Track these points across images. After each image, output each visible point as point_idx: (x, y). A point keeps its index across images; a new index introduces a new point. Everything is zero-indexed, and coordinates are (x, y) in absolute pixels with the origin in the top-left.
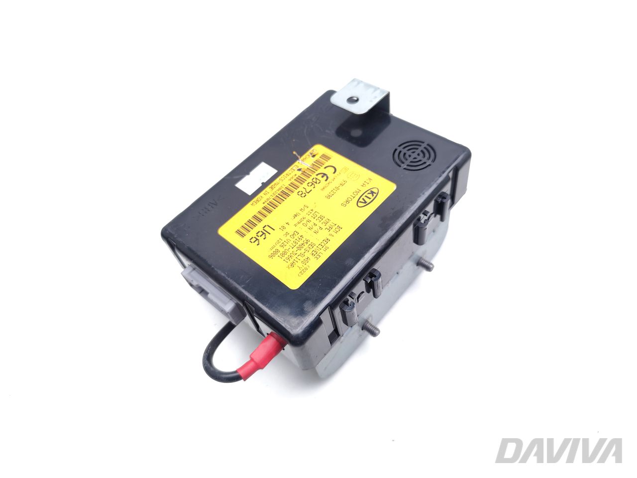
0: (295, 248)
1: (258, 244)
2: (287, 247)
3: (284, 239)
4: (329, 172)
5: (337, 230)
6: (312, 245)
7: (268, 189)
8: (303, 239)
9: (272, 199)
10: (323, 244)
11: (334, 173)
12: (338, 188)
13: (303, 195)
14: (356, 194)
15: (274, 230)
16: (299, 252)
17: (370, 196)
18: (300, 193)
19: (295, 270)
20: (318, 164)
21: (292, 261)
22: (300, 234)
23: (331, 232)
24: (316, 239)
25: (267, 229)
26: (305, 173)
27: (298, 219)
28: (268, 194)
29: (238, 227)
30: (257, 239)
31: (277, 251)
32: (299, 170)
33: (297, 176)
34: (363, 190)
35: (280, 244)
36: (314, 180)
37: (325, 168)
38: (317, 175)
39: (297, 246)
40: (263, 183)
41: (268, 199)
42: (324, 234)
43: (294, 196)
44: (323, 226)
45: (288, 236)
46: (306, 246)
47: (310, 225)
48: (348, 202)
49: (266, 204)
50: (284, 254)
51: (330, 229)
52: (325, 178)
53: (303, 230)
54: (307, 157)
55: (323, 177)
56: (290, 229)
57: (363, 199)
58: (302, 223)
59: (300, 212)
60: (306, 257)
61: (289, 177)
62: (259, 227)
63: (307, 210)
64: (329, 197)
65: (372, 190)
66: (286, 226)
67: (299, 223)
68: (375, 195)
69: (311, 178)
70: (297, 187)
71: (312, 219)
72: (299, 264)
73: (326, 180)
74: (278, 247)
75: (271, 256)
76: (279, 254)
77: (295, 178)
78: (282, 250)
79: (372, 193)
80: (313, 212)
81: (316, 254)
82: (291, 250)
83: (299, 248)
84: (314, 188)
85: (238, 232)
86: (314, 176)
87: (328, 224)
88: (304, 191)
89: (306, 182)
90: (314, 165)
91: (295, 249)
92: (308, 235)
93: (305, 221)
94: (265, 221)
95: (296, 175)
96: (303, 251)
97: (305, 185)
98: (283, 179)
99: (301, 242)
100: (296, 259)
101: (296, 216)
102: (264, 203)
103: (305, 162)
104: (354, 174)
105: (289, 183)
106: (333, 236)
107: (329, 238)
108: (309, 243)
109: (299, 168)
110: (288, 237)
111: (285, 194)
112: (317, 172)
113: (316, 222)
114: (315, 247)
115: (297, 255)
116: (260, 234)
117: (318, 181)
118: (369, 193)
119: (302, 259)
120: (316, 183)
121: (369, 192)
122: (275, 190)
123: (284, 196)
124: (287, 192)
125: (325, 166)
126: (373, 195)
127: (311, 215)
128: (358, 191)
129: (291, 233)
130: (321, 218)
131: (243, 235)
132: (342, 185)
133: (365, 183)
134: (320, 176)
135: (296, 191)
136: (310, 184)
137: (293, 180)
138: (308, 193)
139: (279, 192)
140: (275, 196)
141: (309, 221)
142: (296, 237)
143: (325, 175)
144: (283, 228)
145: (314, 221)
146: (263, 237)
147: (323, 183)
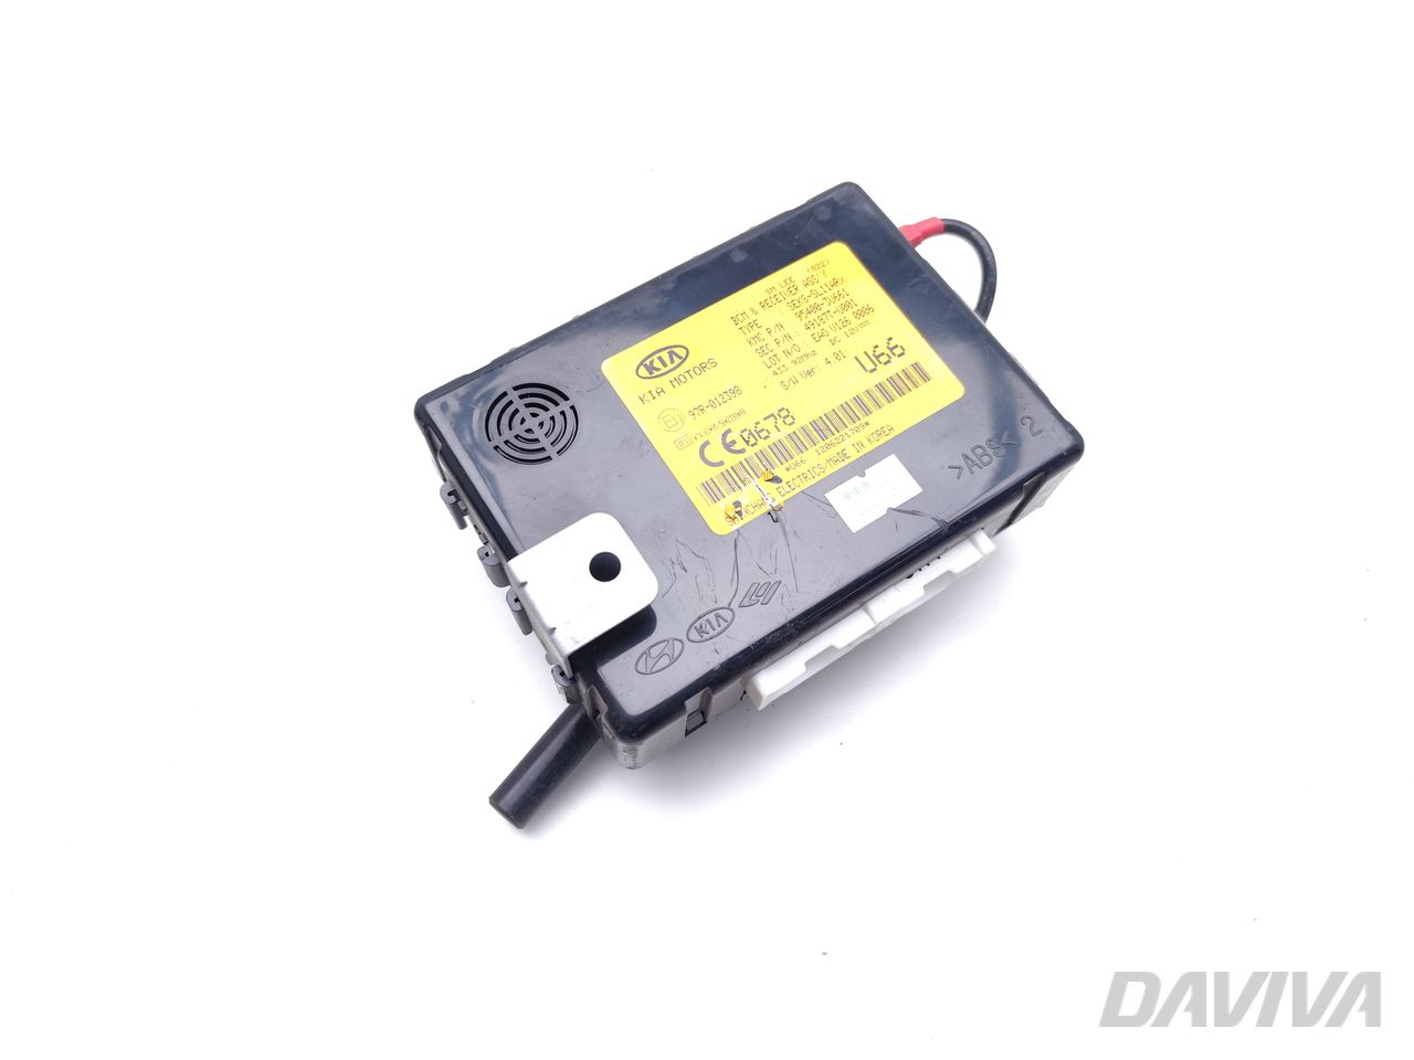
0: (824, 310)
1: (890, 339)
2: (838, 316)
3: (840, 334)
4: (716, 452)
5: (740, 317)
6: (793, 305)
7: (854, 455)
8: (805, 321)
9: (850, 426)
10: (774, 300)
11: (707, 443)
12: (712, 404)
13: (784, 413)
14: (681, 378)
15: (856, 358)
16: (819, 300)
17: (657, 364)
18: (789, 420)
19: (832, 272)
20: (734, 479)
21: (835, 289)
22: (810, 332)
23: (752, 317)
24: (782, 313)
25: (870, 366)
26: (768, 466)
27: (806, 365)
28: (854, 443)
29: (924, 387)
30: (891, 349)
31: (858, 315)
32: (776, 480)
33: (786, 465)
34: (663, 382)
35: (849, 327)
36: (752, 441)
37: (721, 463)
38: (742, 451)
39: (819, 313)
40: (863, 475)
41: (857, 430)
42: (767, 318)
43: (803, 420)
44: (764, 334)
45: (831, 337)
46: (804, 307)
47: (787, 345)
48: (703, 367)
49: (863, 421)
50: (846, 306)
51: (753, 324)
52: (729, 440)
53: (803, 339)
54: (751, 509)
55: (734, 442)
56: (825, 349)
57: (672, 361)
58: (801, 354)
59: (799, 378)
60: (811, 287)
62: (883, 373)
63: (785, 377)
64: (735, 391)
65: (649, 376)
66: (832, 359)
67: (806, 356)
68: (648, 362)
69: (756, 449)
70: (792, 437)
71: (781, 355)
72: (823, 281)
73: (729, 431)
74: (855, 322)
75: (869, 310)
76: (855, 309)
77: (791, 462)
78: (849, 314)
79: (651, 369)
80: (774, 368)
81: (792, 287)
82: (832, 308)
83: (816, 307)
84: (758, 423)
85: (926, 378)
86: (750, 451)
87: (753, 334)
88: (780, 421)
89: (769, 442)
90: (743, 482)
91: (825, 308)
92: (795, 326)
93: (795, 355)
94: (870, 381)
95: (788, 469)
96: (812, 301)
97: (775, 437)
98: (818, 470)
99: (812, 317)
100: (827, 289)
101: (810, 373)
102: (867, 424)
103: (756, 496)
104: (670, 424)
105: (806, 453)
106: (752, 309)
107: (759, 308)
108: (797, 310)
109: (777, 485)
110: (832, 334)
111: (823, 429)
112: (740, 457)
113: (773, 345)
114: (789, 299)
115: (823, 296)
116: (884, 359)
117: (746, 435)
118: (658, 370)
119: (816, 286)
120: (750, 433)
121: (656, 373)
122: (838, 448)
123: (822, 426)
124: (815, 433)
125: (721, 469)
126: (652, 362)
127: (779, 364)
128: (675, 383)
129: (825, 339)
130: (762, 352)
131: (916, 366)
132: (701, 409)
133: (655, 395)
134: (737, 447)
135: (794, 428)
136: (763, 434)
137: (797, 458)
138: (772, 415)
139: (831, 439)
140: (841, 433)
141: (787, 353)
142: (818, 329)
143: (729, 447)
144: (837, 356)
145: (778, 350)
146: (878, 352)
147: (736, 428)
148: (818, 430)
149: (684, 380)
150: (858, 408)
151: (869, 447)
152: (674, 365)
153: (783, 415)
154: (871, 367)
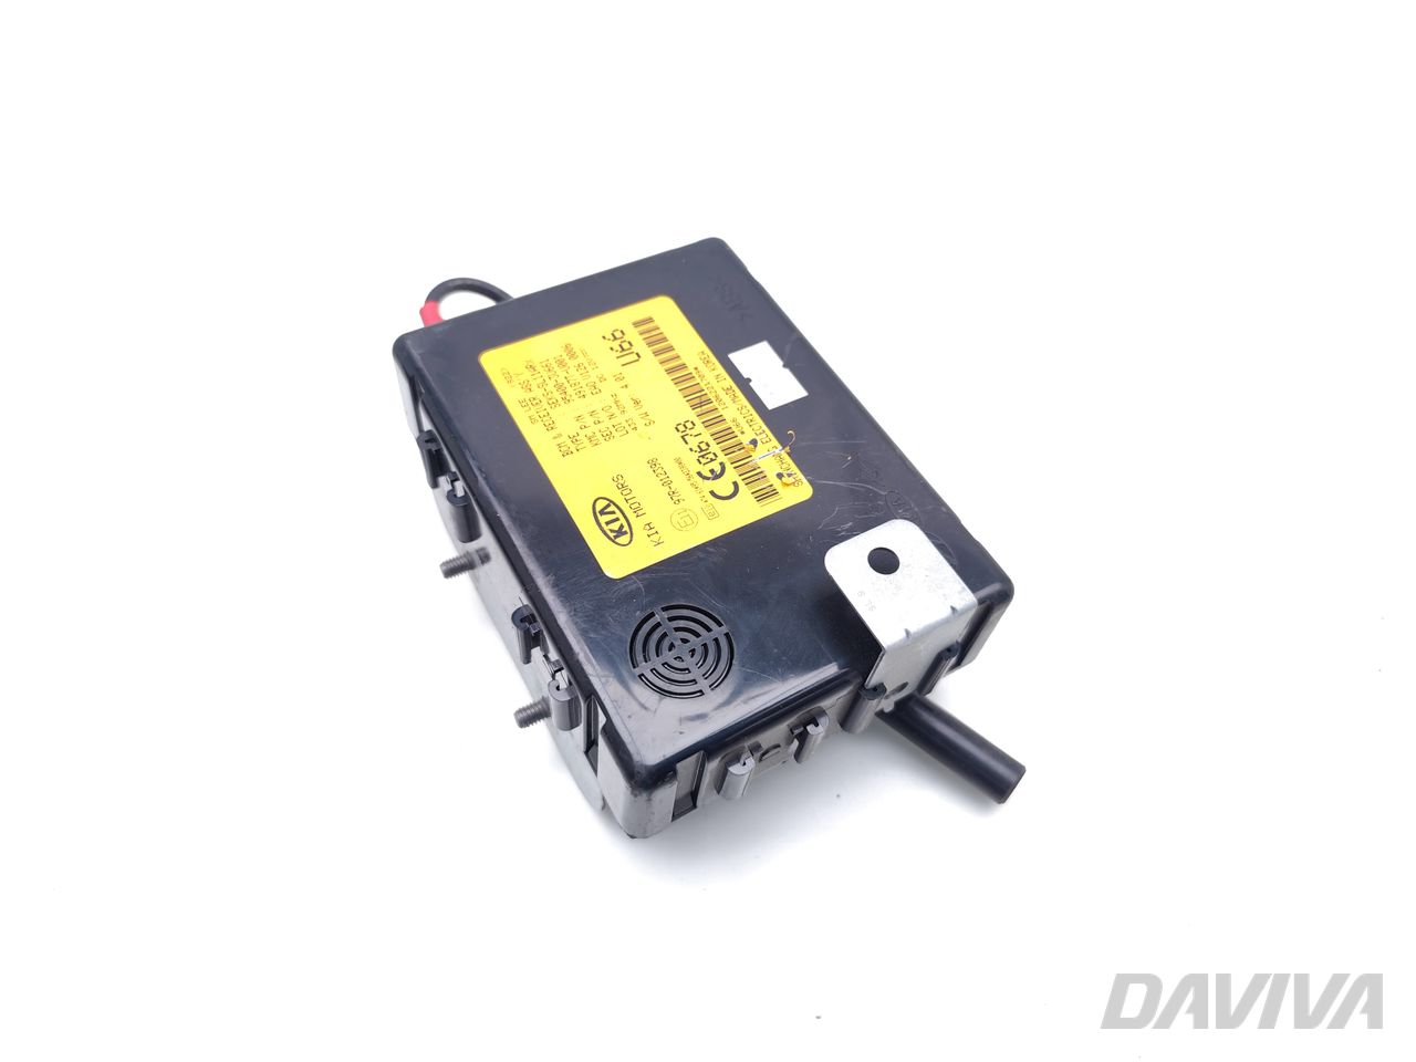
0: (565, 381)
1: (604, 337)
2: (572, 371)
3: (594, 373)
4: (723, 486)
5: (563, 449)
6: (554, 404)
7: (729, 382)
8: (574, 397)
9: (698, 380)
10: (545, 419)
11: (712, 493)
12: (667, 483)
13: (681, 428)
14: (633, 507)
15: (623, 365)
16: (551, 384)
17: (615, 526)
18: (689, 425)
19: (517, 368)
20: (754, 476)
21: (540, 369)
22: (589, 396)
23: (564, 439)
24: (563, 414)
25: (633, 357)
26: (738, 447)
27: (629, 405)
28: (713, 377)
29: (660, 323)
30: (615, 338)
31: (572, 355)
32: (754, 442)
33: (738, 433)
34: (637, 524)
35: (587, 365)
36: (711, 456)
37: (735, 484)
38: (722, 465)
39: (566, 385)
40: (749, 380)
41: (702, 377)
42: (566, 425)
43: (691, 415)
44: (587, 432)
45: (597, 380)
46: (557, 395)
47: (603, 416)
48: (622, 487)
49: (693, 371)
50: (561, 363)
51: (574, 439)
52: (710, 475)
53: (595, 402)
54: (784, 466)
55: (712, 471)
56: (610, 387)
57: (613, 513)
58: (614, 406)
59: (642, 411)
60: (534, 387)
61: (743, 422)
62: (640, 345)
63: (640, 423)
64: (653, 464)
65: (629, 535)
66: (622, 383)
67: (616, 402)
68: (612, 535)
69: (720, 454)
70: (707, 425)
71: (614, 421)
72: (527, 375)
73: (699, 474)
74: (581, 359)
75: (567, 347)
76: (566, 357)
77: (734, 429)
78: (571, 363)
79: (620, 532)
80: (628, 428)
81: (531, 403)
82: (562, 374)
83: (559, 387)
84: (691, 450)
85: (649, 320)
86: (723, 459)
87: (586, 441)
88: (689, 432)
89: (712, 443)
91: (561, 380)
92: (579, 406)
93: (614, 409)
94: (650, 359)
95: (743, 433)
96: (551, 388)
97: (706, 436)
98: (744, 411)
99: (570, 391)
100: (538, 375)
101: (637, 402)
102: (696, 368)
103: (771, 457)
104: (689, 522)
105: (725, 417)
106: (555, 438)
107: (554, 433)
108: (561, 401)
109: (759, 442)
110: (594, 379)
111: (699, 401)
112: (729, 467)
113: (602, 427)
114: (546, 405)
115: (547, 379)
116: (626, 346)
117: (704, 460)
118: (622, 526)
119: (533, 383)
120: (703, 456)
121: (626, 528)
122: (721, 392)
123: (697, 401)
124: (704, 408)
125: (741, 485)
126: (612, 531)
127: (625, 424)
128: (640, 512)
129: (599, 385)
130: (608, 436)
131: (636, 324)
132: (672, 494)
133: (653, 531)
134: (718, 469)
135: (698, 422)
136: (704, 446)
137: (730, 424)
138: (683, 437)
139: (711, 396)
140: (704, 388)
141: (611, 416)
142: (586, 389)
143: (716, 476)
144: (619, 378)
145: (608, 423)
146: (617, 347)
147: (695, 467)
148: (701, 404)
149: (637, 505)
150: (678, 372)
151: (720, 370)
152: (617, 511)
153: (683, 430)
154: (635, 357)
